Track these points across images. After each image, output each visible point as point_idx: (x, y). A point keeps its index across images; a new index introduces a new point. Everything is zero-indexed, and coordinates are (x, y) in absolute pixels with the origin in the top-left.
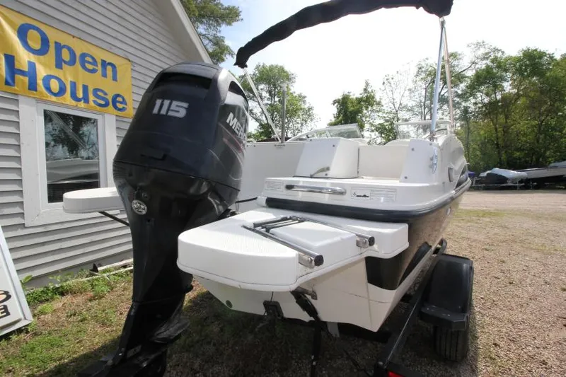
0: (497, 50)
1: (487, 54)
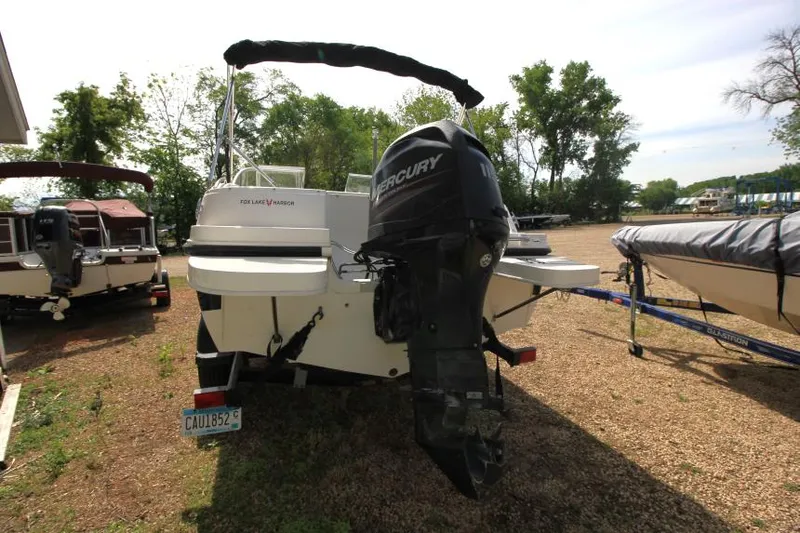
0: (293, 86)
1: (284, 86)
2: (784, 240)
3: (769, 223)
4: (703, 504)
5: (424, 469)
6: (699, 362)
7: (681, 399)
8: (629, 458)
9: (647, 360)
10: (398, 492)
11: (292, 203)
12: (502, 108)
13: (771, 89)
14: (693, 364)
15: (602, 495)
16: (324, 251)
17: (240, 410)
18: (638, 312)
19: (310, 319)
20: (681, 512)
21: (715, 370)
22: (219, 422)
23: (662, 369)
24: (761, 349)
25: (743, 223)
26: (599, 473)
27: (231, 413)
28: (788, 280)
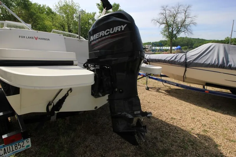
2: (187, 59)
3: (184, 55)
4: (180, 127)
5: (109, 139)
6: (161, 90)
7: (163, 100)
8: (160, 119)
9: (150, 91)
10: (105, 150)
11: (49, 40)
12: (94, 14)
13: (161, 21)
14: (160, 91)
15: (159, 131)
16: (75, 63)
17: (29, 139)
18: (148, 78)
19: (66, 93)
20: (178, 131)
21: (165, 91)
22: (19, 147)
23: (154, 93)
24: (179, 86)
25: (177, 55)
26: (155, 125)
27: (25, 141)
28: (187, 69)
